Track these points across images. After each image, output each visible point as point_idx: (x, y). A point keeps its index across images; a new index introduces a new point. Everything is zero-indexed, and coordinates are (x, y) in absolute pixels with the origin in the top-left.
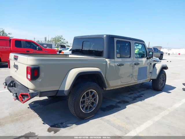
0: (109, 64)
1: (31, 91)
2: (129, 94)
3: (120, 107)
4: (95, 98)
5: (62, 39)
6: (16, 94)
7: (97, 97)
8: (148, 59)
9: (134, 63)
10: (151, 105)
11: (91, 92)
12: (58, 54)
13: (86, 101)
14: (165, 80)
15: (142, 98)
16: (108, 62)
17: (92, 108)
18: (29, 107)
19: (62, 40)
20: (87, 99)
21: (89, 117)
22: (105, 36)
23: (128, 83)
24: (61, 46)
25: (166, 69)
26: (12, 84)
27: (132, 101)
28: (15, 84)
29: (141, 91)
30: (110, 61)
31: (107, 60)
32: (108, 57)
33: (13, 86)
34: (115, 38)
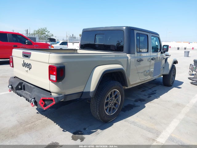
0: (130, 59)
1: (54, 95)
2: (141, 91)
3: (139, 106)
4: (118, 99)
5: (47, 31)
6: (34, 98)
7: (119, 97)
8: (162, 53)
9: (151, 58)
10: (169, 101)
11: (115, 92)
12: (50, 48)
13: (109, 103)
14: (174, 76)
15: (155, 95)
16: (129, 58)
17: (115, 109)
18: (38, 112)
19: (46, 33)
20: (110, 100)
21: (112, 120)
22: (124, 28)
23: (145, 80)
24: (50, 40)
25: (176, 64)
26: (20, 87)
27: (148, 98)
28: (24, 86)
29: (152, 88)
30: (131, 56)
31: (128, 55)
32: (129, 52)
33: (21, 89)
34: (135, 31)
